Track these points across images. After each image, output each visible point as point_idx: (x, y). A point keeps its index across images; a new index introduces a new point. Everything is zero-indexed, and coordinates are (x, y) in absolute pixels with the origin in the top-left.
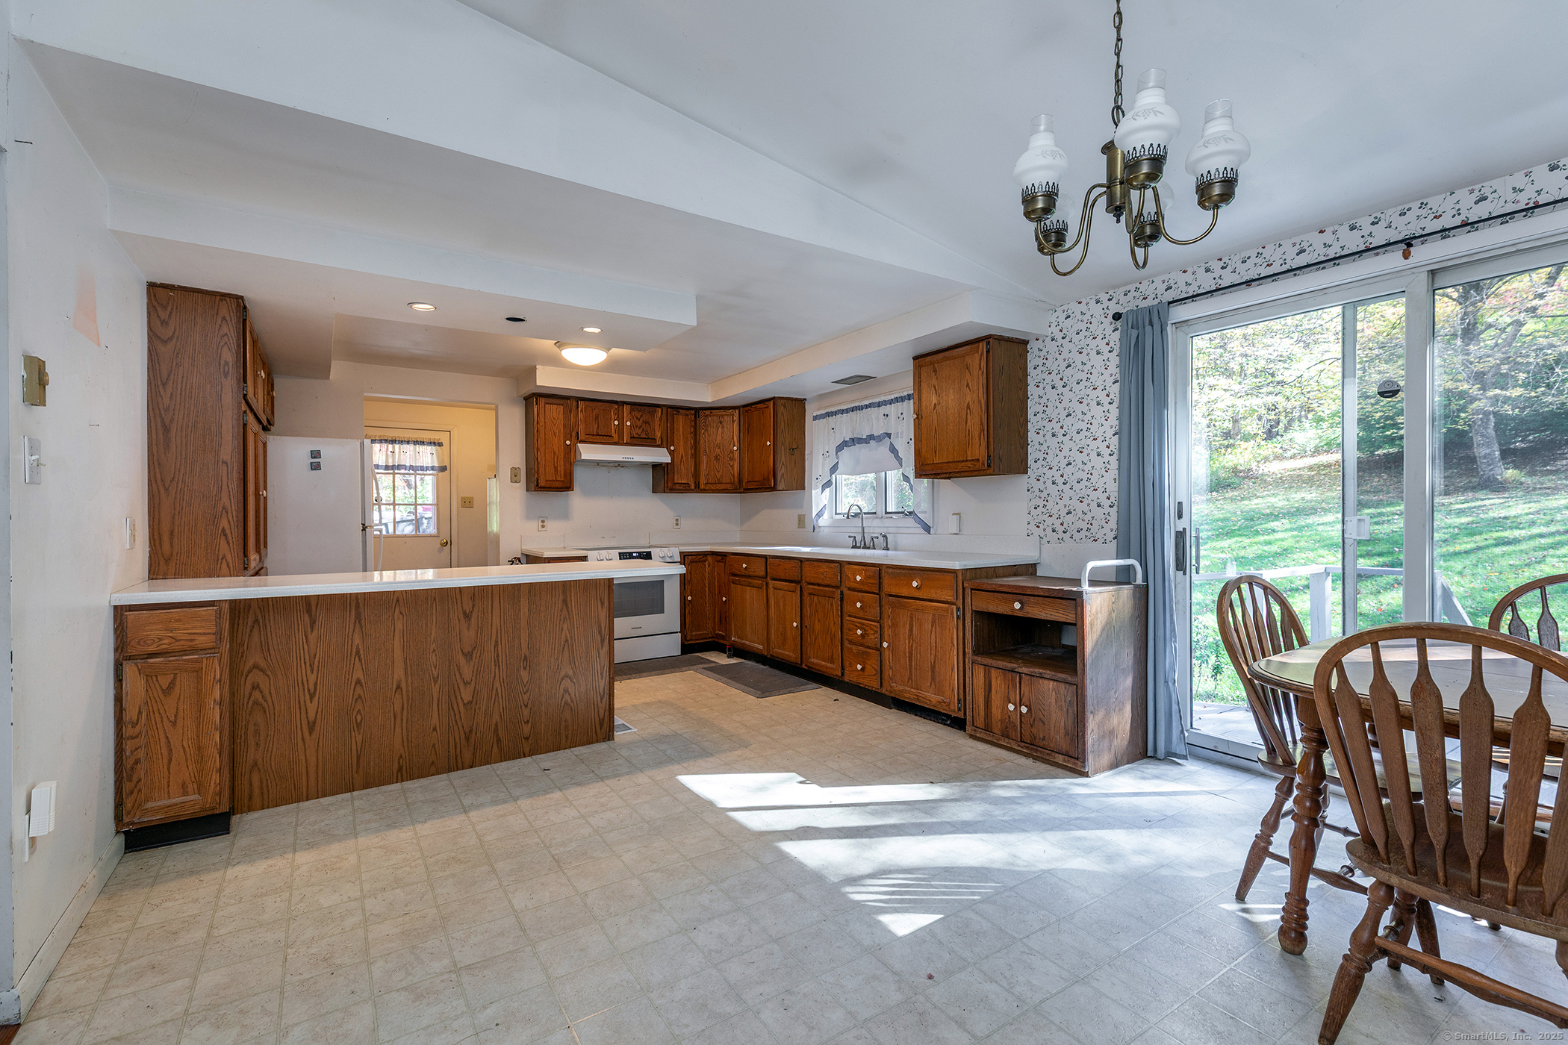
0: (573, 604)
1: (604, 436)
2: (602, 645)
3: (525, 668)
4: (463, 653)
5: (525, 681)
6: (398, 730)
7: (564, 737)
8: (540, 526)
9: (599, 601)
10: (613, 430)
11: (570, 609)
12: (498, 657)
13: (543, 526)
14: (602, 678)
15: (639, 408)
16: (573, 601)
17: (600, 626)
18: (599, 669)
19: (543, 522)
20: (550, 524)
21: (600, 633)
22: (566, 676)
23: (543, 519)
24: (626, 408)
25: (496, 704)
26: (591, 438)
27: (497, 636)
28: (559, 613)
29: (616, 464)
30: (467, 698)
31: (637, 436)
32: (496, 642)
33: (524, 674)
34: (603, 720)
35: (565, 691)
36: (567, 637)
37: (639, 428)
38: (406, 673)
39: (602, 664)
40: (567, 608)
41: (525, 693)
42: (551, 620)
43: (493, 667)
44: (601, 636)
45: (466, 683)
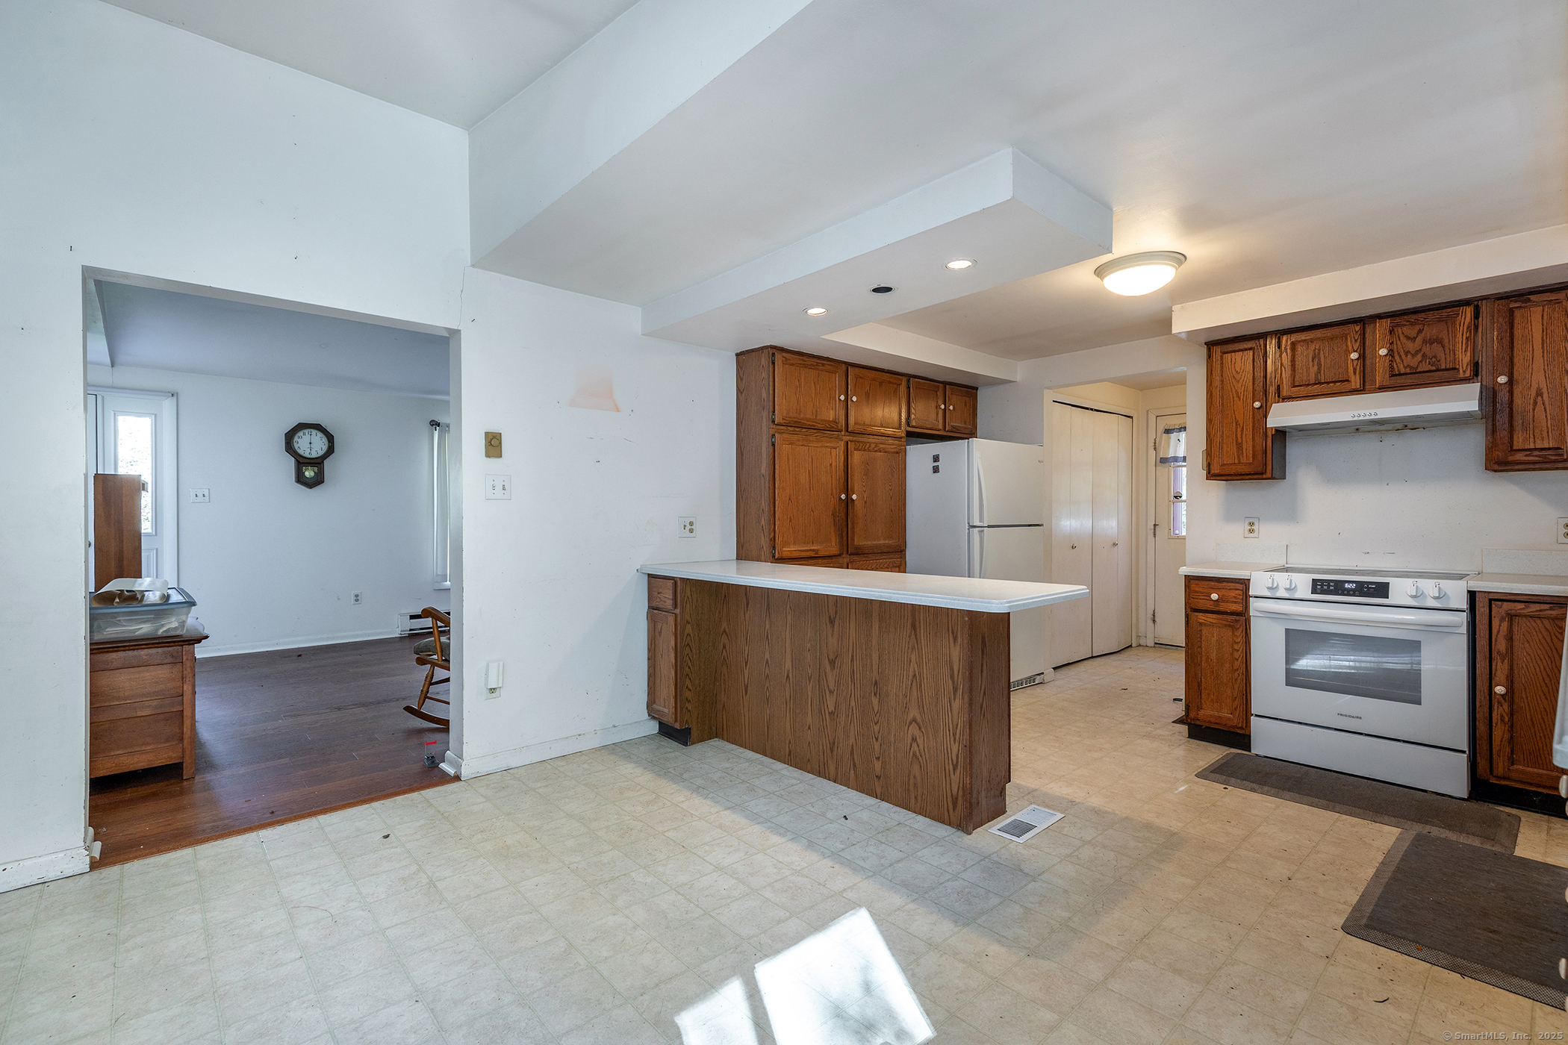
0: (922, 631)
1: (1328, 383)
2: (955, 694)
3: (875, 695)
4: (829, 659)
5: (876, 710)
6: (788, 718)
7: (914, 797)
8: (1247, 531)
9: (951, 635)
10: (1351, 370)
11: (918, 636)
12: (853, 672)
13: (1251, 531)
14: (955, 743)
15: (1412, 318)
16: (922, 628)
17: (952, 669)
18: (951, 726)
19: (1251, 524)
20: (1264, 529)
21: (952, 677)
22: (914, 720)
23: (1251, 520)
24: (1380, 329)
25: (852, 724)
26: (1302, 391)
27: (853, 652)
28: (908, 639)
29: (1399, 426)
30: (831, 708)
31: (1408, 370)
32: (853, 656)
33: (875, 701)
34: (957, 799)
35: (913, 739)
36: (915, 672)
37: (1413, 356)
38: (792, 666)
39: (955, 720)
40: (916, 635)
41: (876, 724)
42: (899, 646)
43: (850, 683)
44: (953, 682)
45: (831, 692)
